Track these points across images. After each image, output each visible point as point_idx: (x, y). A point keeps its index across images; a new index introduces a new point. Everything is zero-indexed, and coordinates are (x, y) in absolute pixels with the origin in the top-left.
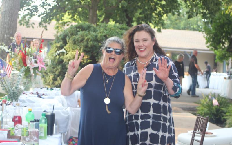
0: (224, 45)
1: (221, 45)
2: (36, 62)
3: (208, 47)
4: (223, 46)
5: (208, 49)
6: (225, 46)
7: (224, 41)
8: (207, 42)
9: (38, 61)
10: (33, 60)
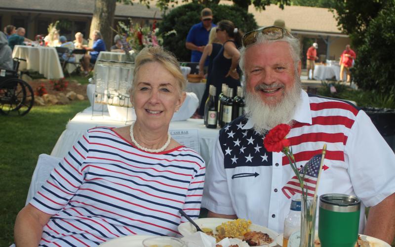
0: (361, 27)
1: (357, 28)
2: (150, 41)
3: (340, 29)
4: (359, 28)
5: (340, 32)
6: (361, 29)
7: (360, 22)
8: (339, 24)
9: (153, 40)
10: (148, 39)
